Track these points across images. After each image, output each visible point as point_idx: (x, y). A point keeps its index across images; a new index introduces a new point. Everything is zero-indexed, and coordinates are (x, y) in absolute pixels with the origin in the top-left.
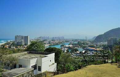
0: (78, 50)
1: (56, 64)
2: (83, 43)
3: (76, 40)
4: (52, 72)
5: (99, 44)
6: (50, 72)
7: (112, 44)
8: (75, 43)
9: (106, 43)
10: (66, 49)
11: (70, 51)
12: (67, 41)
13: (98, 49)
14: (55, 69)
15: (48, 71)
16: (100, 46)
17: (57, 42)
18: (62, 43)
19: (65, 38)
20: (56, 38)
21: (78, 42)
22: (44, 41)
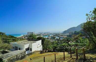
0: (56, 38)
1: (42, 46)
2: (58, 35)
3: (55, 33)
4: (39, 51)
5: (65, 34)
6: (38, 51)
7: (71, 34)
8: (55, 34)
9: (68, 34)
10: (50, 37)
11: (52, 38)
12: (51, 34)
13: (65, 37)
14: (41, 49)
15: (37, 50)
16: (66, 36)
17: (46, 34)
18: (48, 35)
19: (50, 32)
20: (46, 32)
21: (56, 34)
22: (41, 34)
